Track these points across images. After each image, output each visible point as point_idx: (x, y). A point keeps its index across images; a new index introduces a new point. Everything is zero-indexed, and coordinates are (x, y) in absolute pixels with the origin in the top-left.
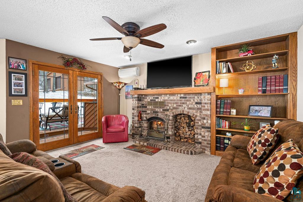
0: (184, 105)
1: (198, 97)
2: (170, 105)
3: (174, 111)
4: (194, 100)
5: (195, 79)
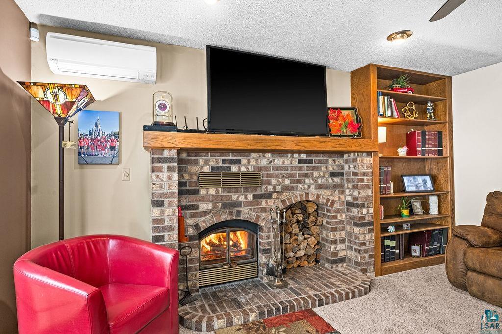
0: (307, 181)
1: (334, 161)
2: (274, 181)
3: (286, 195)
4: (326, 167)
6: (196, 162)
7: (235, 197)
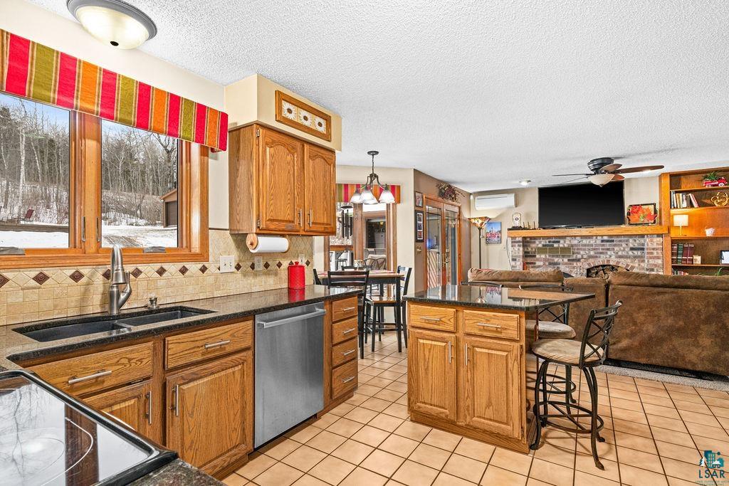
0: (609, 253)
1: (635, 241)
2: (582, 252)
3: (591, 261)
4: (627, 245)
5: (629, 214)
6: (534, 242)
7: (556, 260)
